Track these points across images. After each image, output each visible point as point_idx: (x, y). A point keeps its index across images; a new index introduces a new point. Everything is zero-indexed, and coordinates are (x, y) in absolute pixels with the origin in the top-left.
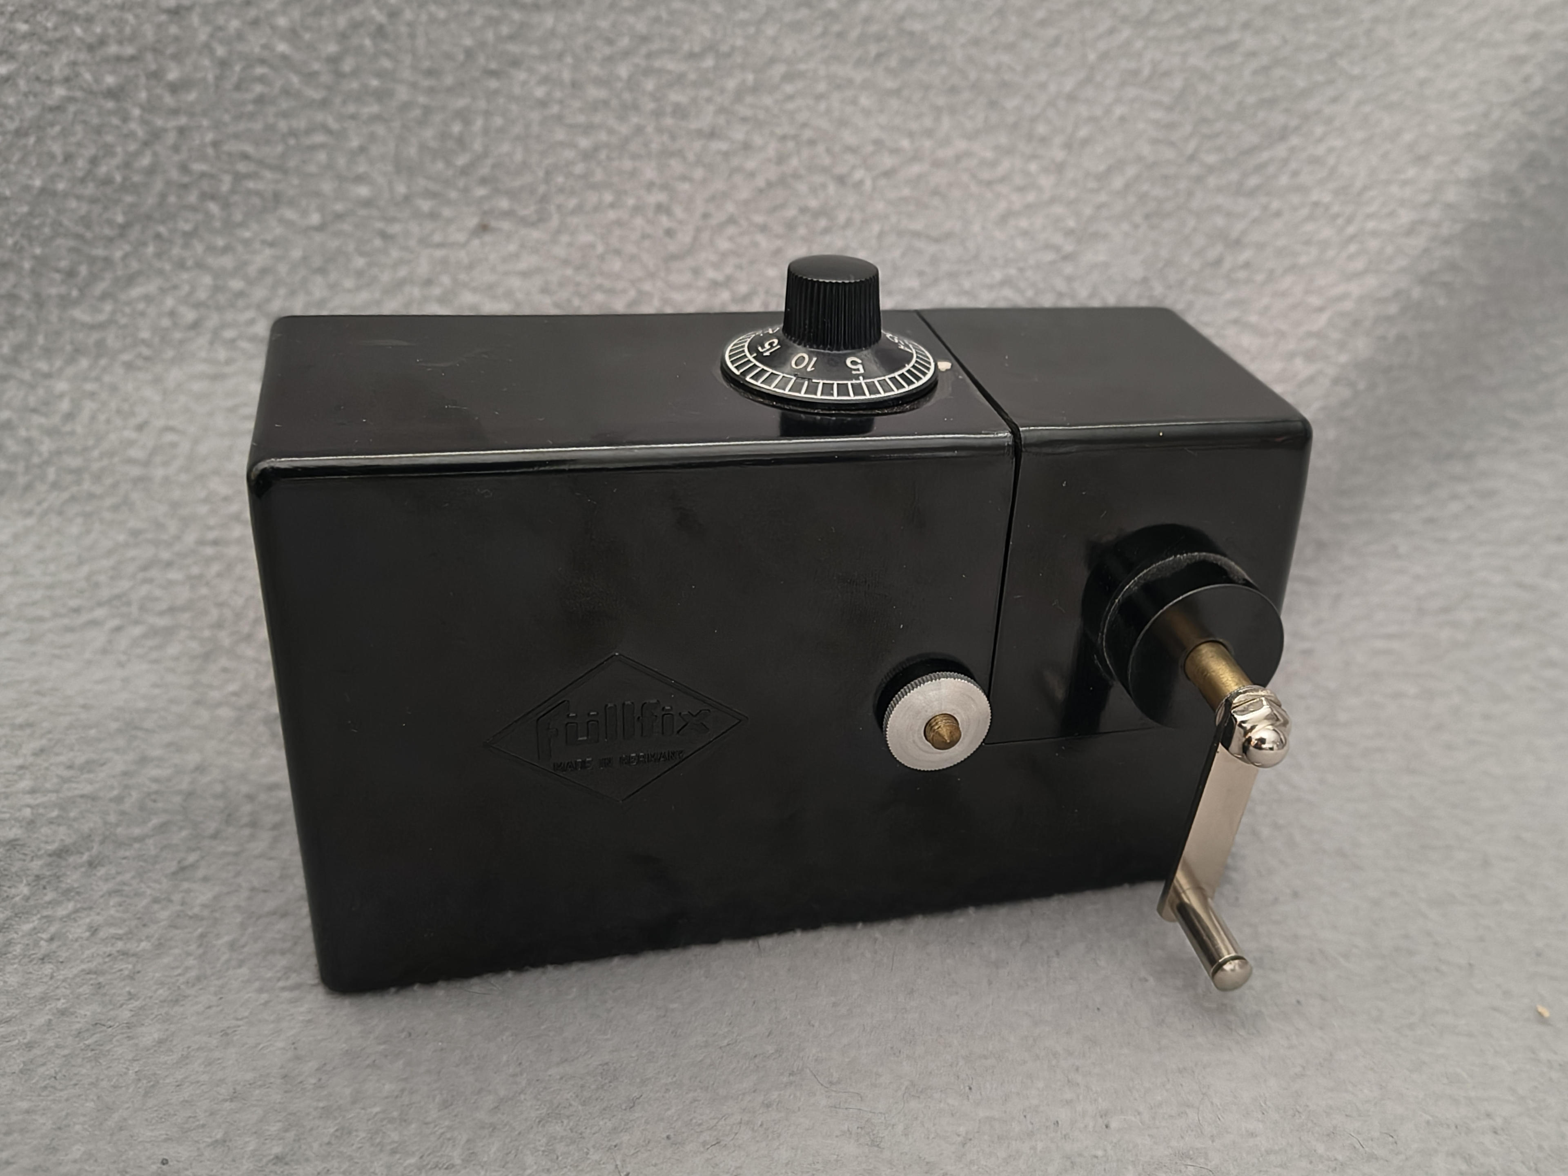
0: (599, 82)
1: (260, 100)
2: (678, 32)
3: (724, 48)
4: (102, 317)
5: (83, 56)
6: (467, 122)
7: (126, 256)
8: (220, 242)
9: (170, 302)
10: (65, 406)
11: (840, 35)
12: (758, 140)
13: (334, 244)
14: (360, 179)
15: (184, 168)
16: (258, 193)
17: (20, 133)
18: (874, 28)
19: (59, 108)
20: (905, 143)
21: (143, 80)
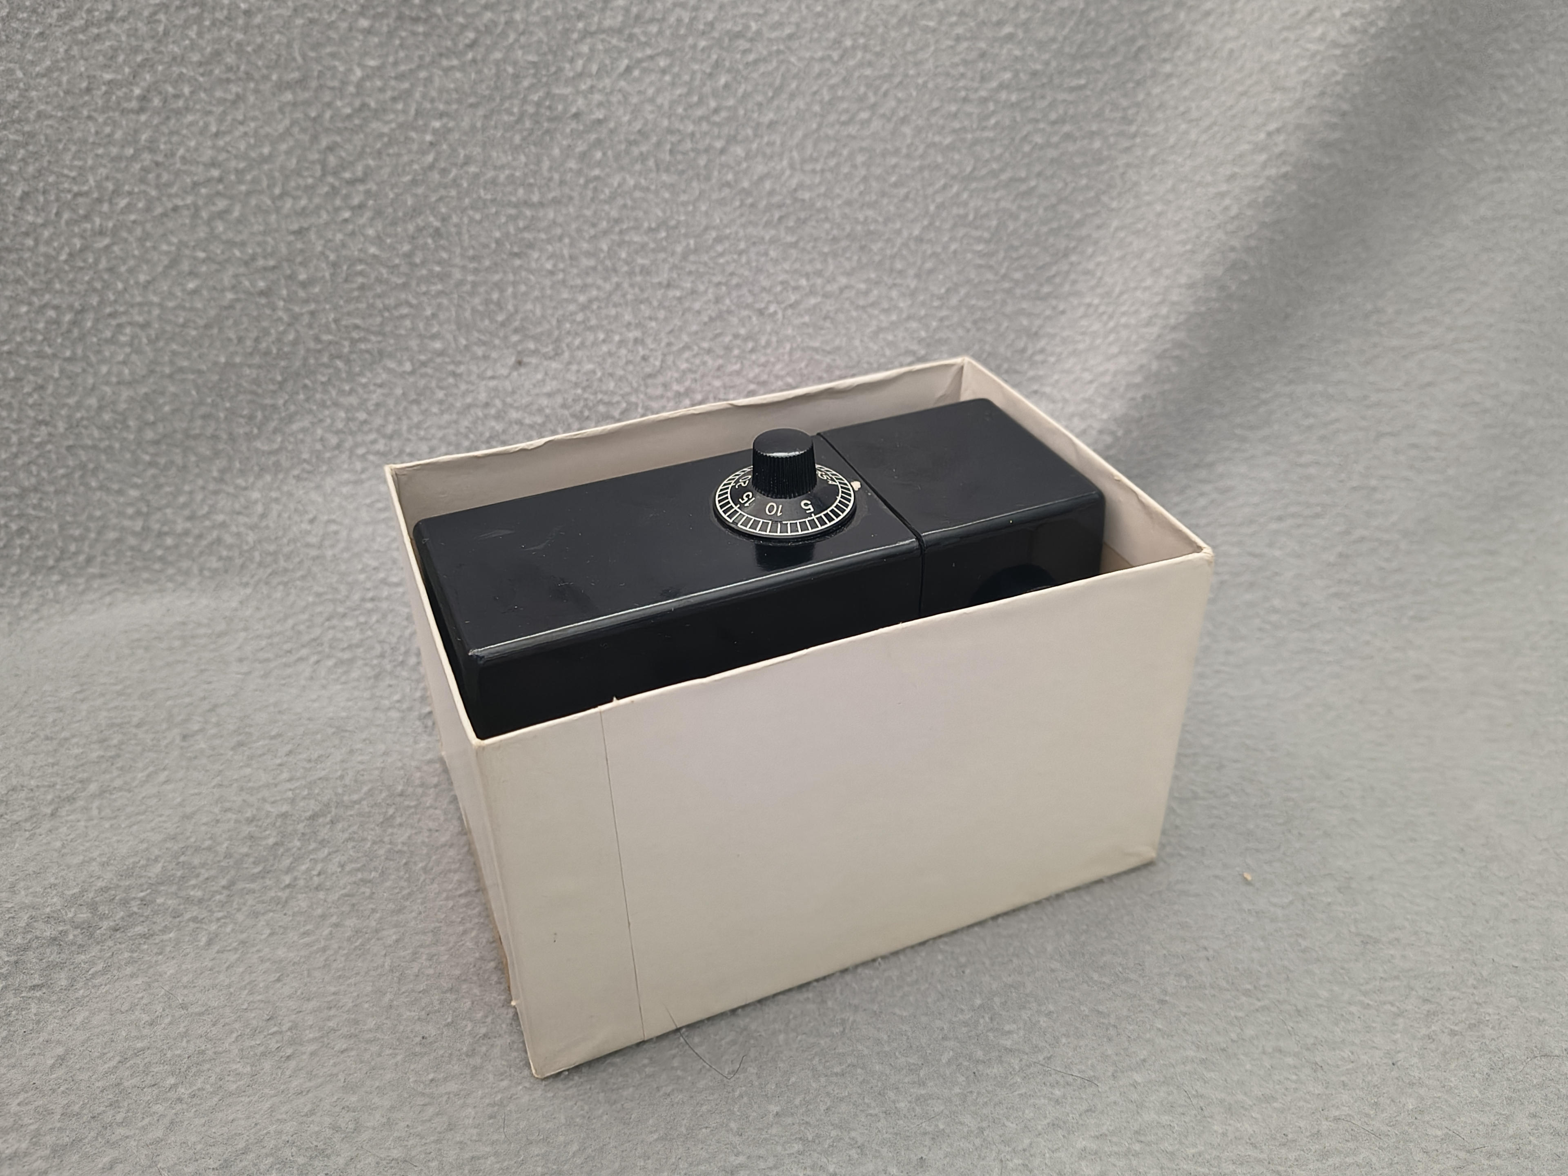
0: (588, 254)
1: (362, 287)
2: (640, 214)
3: (673, 223)
4: (275, 446)
5: (242, 270)
6: (502, 291)
7: (286, 403)
8: (347, 387)
9: (319, 432)
10: (260, 508)
11: (752, 205)
12: (702, 288)
13: (422, 383)
14: (434, 337)
15: (317, 339)
16: (367, 351)
17: (207, 326)
18: (776, 199)
19: (231, 307)
20: (803, 282)
21: (283, 281)
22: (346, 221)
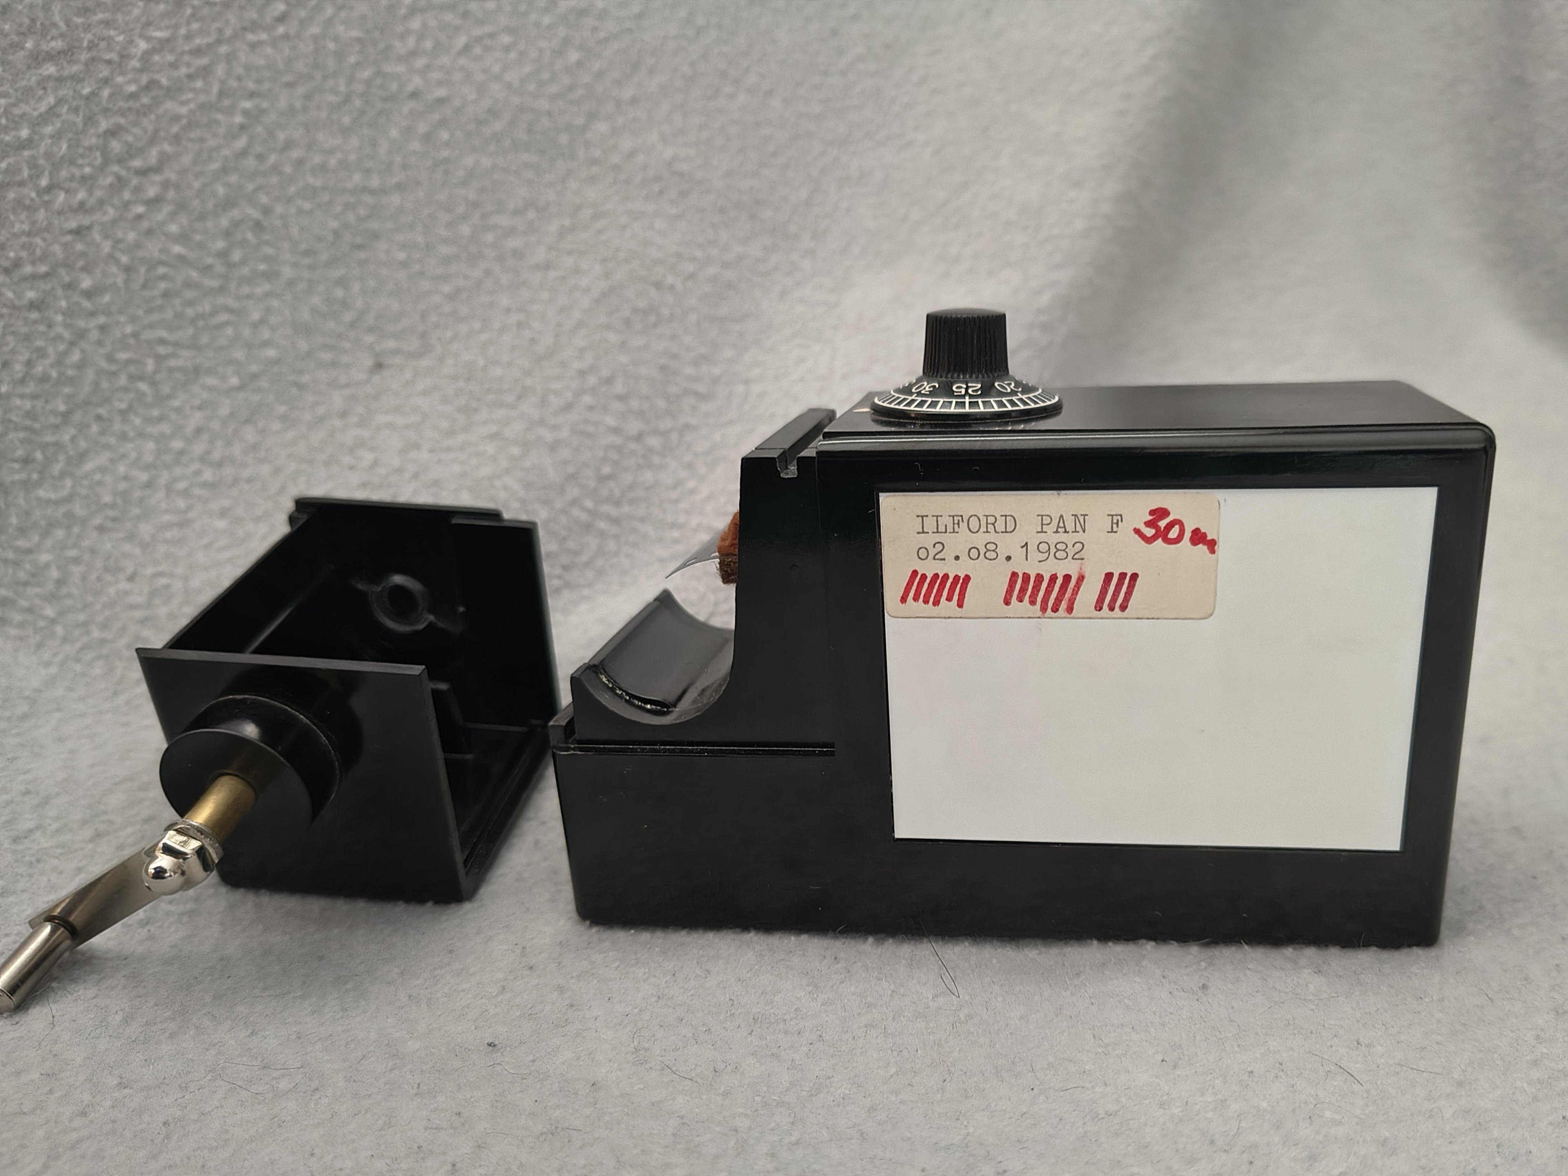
0: (447, 241)
1: (166, 295)
2: (502, 196)
3: (541, 203)
6: (347, 287)
7: (73, 439)
8: (156, 413)
9: (122, 469)
10: (54, 574)
11: (627, 181)
16: (179, 369)
18: (652, 173)
22: (139, 217)
